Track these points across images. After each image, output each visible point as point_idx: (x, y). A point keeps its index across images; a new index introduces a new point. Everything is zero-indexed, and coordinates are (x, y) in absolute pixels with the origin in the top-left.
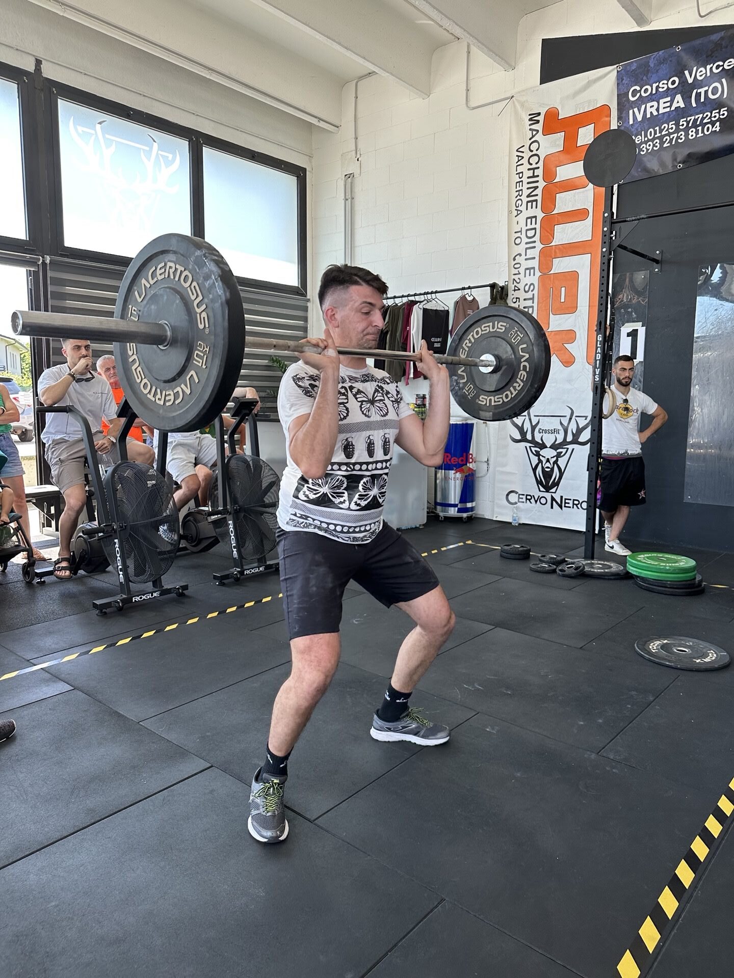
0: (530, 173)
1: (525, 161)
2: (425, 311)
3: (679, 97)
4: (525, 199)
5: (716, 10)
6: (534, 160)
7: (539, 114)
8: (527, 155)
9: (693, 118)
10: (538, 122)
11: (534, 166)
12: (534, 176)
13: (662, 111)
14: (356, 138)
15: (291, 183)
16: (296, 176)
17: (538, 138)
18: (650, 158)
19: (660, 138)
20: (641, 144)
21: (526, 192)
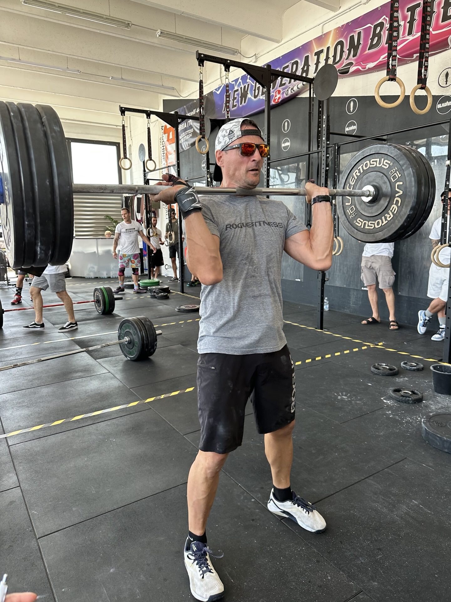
0: (162, 148)
5: (191, 94)
6: (163, 143)
7: (163, 126)
8: (162, 141)
9: (187, 131)
10: (163, 129)
11: (163, 145)
12: (164, 149)
13: (183, 128)
14: (131, 131)
15: (114, 148)
16: (116, 146)
17: (163, 135)
18: (182, 144)
19: (183, 137)
20: (181, 140)
21: (162, 154)
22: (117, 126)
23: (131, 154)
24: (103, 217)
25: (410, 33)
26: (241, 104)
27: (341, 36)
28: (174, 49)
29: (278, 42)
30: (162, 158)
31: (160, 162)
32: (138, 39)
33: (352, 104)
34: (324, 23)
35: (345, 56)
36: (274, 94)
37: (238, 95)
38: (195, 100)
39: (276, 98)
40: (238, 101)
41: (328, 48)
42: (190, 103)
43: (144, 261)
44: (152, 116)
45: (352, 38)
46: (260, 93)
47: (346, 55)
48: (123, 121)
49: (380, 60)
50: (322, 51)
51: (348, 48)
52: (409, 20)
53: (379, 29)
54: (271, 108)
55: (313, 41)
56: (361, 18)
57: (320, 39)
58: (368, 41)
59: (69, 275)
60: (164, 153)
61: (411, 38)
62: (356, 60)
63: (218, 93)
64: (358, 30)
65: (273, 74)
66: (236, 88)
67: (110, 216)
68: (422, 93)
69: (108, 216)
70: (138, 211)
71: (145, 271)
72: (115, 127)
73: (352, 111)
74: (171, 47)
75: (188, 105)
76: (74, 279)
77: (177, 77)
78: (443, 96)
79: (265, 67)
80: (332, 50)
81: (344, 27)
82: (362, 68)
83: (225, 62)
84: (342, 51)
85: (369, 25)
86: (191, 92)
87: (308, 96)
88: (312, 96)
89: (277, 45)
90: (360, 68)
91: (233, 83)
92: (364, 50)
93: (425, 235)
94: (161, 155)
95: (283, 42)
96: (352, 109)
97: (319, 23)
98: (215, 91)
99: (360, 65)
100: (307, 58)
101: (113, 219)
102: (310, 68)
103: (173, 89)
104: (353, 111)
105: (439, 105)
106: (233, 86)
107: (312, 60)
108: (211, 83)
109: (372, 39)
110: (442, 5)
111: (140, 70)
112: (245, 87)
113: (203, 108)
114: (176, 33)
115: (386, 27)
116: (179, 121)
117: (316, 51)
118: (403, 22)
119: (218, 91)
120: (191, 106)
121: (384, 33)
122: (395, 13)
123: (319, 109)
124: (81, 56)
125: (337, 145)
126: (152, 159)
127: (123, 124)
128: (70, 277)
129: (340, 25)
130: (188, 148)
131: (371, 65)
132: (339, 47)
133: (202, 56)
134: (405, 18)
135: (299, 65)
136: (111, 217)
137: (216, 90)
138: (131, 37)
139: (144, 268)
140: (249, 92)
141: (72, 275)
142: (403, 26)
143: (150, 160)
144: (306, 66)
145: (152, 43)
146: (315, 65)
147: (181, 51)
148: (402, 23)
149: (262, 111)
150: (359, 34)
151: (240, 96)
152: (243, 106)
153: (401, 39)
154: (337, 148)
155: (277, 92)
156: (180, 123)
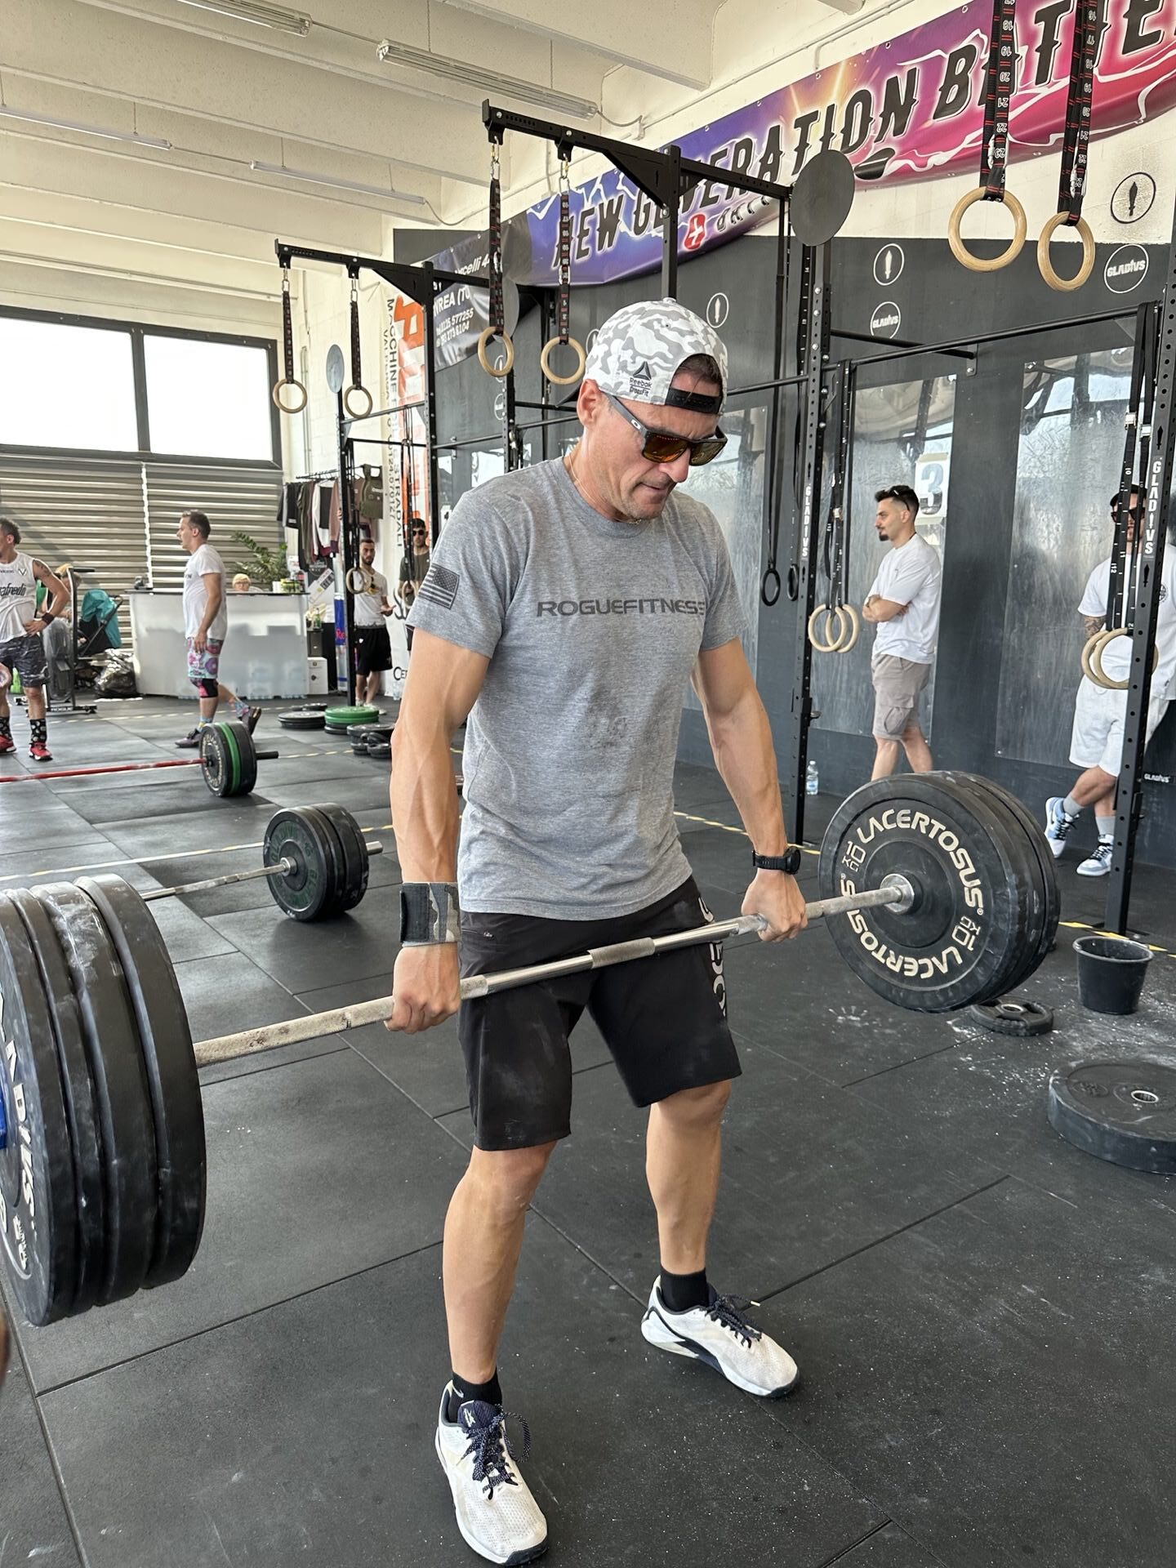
0: (390, 357)
1: (388, 345)
2: (322, 489)
3: (452, 294)
4: (391, 382)
5: (467, 217)
6: (393, 343)
7: (393, 301)
8: (389, 339)
9: (457, 316)
10: (392, 308)
11: (394, 350)
12: (394, 360)
13: (446, 307)
14: (306, 311)
15: (261, 354)
16: (266, 348)
17: (393, 324)
18: (444, 350)
19: (446, 331)
20: (439, 337)
21: (390, 375)
22: (269, 295)
23: (306, 372)
24: (228, 537)
25: (1042, 78)
26: (600, 247)
27: (865, 78)
28: (424, 95)
29: (699, 87)
30: (389, 385)
31: (384, 395)
32: (328, 64)
33: (889, 258)
34: (823, 42)
35: (873, 132)
36: (688, 225)
37: (593, 223)
38: (479, 232)
39: (691, 236)
40: (592, 241)
41: (831, 110)
42: (467, 242)
43: (337, 658)
44: (364, 272)
45: (893, 84)
46: (652, 221)
47: (875, 129)
48: (286, 283)
49: (965, 145)
50: (814, 116)
51: (882, 110)
52: (1039, 43)
53: (961, 64)
54: (678, 261)
55: (792, 89)
56: (916, 33)
57: (811, 85)
58: (933, 95)
59: (135, 690)
60: (395, 371)
61: (1043, 91)
62: (901, 143)
63: (541, 216)
64: (909, 64)
65: (685, 172)
66: (587, 206)
67: (247, 534)
68: (1069, 235)
69: (240, 536)
70: (324, 524)
71: (339, 682)
72: (264, 298)
73: (888, 277)
74: (417, 89)
75: (460, 245)
76: (148, 701)
77: (431, 170)
78: (1122, 245)
79: (666, 152)
80: (840, 116)
81: (872, 55)
82: (917, 166)
83: (558, 135)
84: (866, 119)
85: (938, 52)
86: (468, 212)
87: (776, 233)
88: (786, 234)
89: (696, 94)
90: (911, 164)
91: (580, 192)
92: (922, 118)
93: (1067, 605)
94: (385, 376)
95: (714, 86)
96: (888, 272)
97: (808, 41)
98: (531, 210)
99: (912, 157)
100: (775, 132)
101: (254, 544)
102: (783, 160)
103: (421, 201)
104: (893, 275)
105: (1110, 269)
106: (580, 200)
107: (789, 139)
108: (522, 190)
109: (945, 91)
110: (1126, 8)
111: (332, 147)
112: (611, 202)
113: (499, 255)
114: (430, 52)
115: (981, 61)
116: (436, 288)
117: (799, 115)
118: (1026, 47)
119: (539, 211)
120: (468, 249)
121: (976, 74)
122: (1006, 23)
123: (803, 270)
124: (174, 103)
125: (847, 364)
126: (363, 385)
127: (286, 289)
128: (138, 695)
129: (862, 50)
130: (459, 359)
131: (940, 158)
132: (859, 108)
133: (499, 114)
134: (1029, 39)
135: (754, 152)
136: (251, 538)
137: (534, 207)
138: (309, 58)
139: (338, 676)
140: (621, 218)
141: (142, 689)
142: (1024, 58)
143: (356, 389)
144: (772, 155)
145: (366, 75)
146: (796, 153)
147: (442, 99)
148: (1022, 51)
149: (656, 270)
150: (912, 74)
151: (598, 226)
152: (606, 255)
153: (1018, 93)
154: (847, 372)
155: (696, 220)
156: (437, 293)
